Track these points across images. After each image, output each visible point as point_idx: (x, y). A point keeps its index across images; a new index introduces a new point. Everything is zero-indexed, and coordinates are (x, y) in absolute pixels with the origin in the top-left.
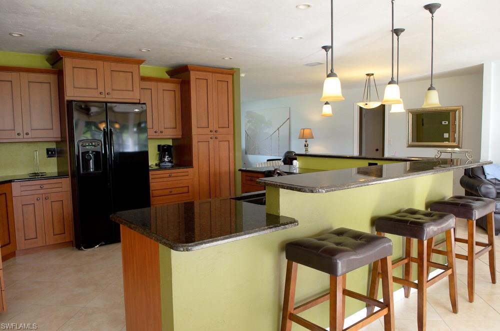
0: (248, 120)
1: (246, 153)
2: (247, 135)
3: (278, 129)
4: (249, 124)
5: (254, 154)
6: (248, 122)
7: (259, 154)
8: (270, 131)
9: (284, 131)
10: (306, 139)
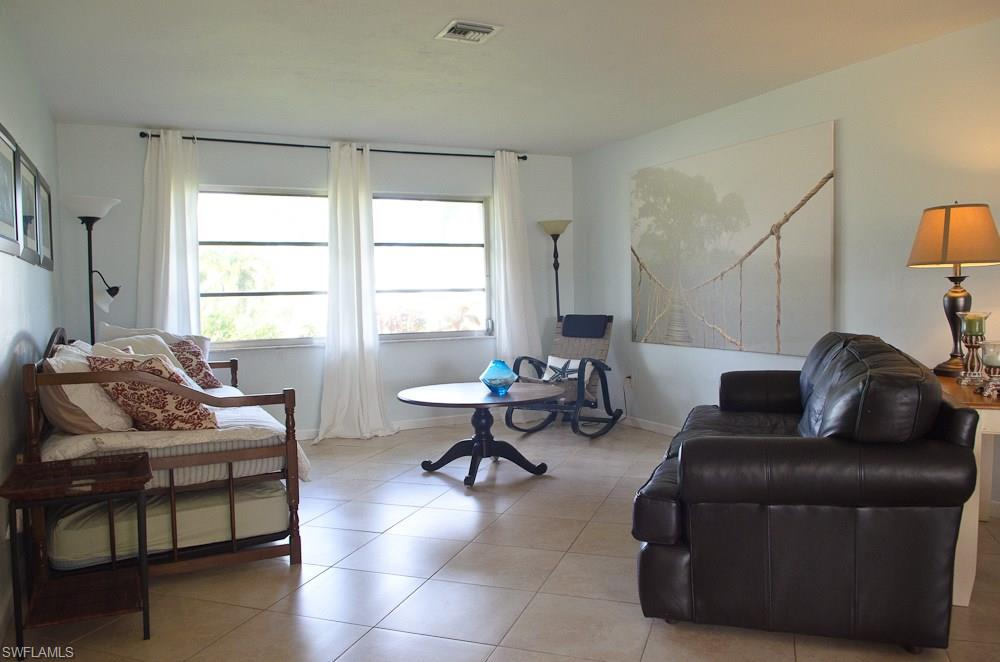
0: (641, 203)
1: (634, 338)
2: (639, 265)
3: (776, 230)
4: (649, 220)
5: (666, 340)
6: (643, 212)
7: (687, 341)
8: (735, 243)
9: (807, 239)
10: (957, 263)
